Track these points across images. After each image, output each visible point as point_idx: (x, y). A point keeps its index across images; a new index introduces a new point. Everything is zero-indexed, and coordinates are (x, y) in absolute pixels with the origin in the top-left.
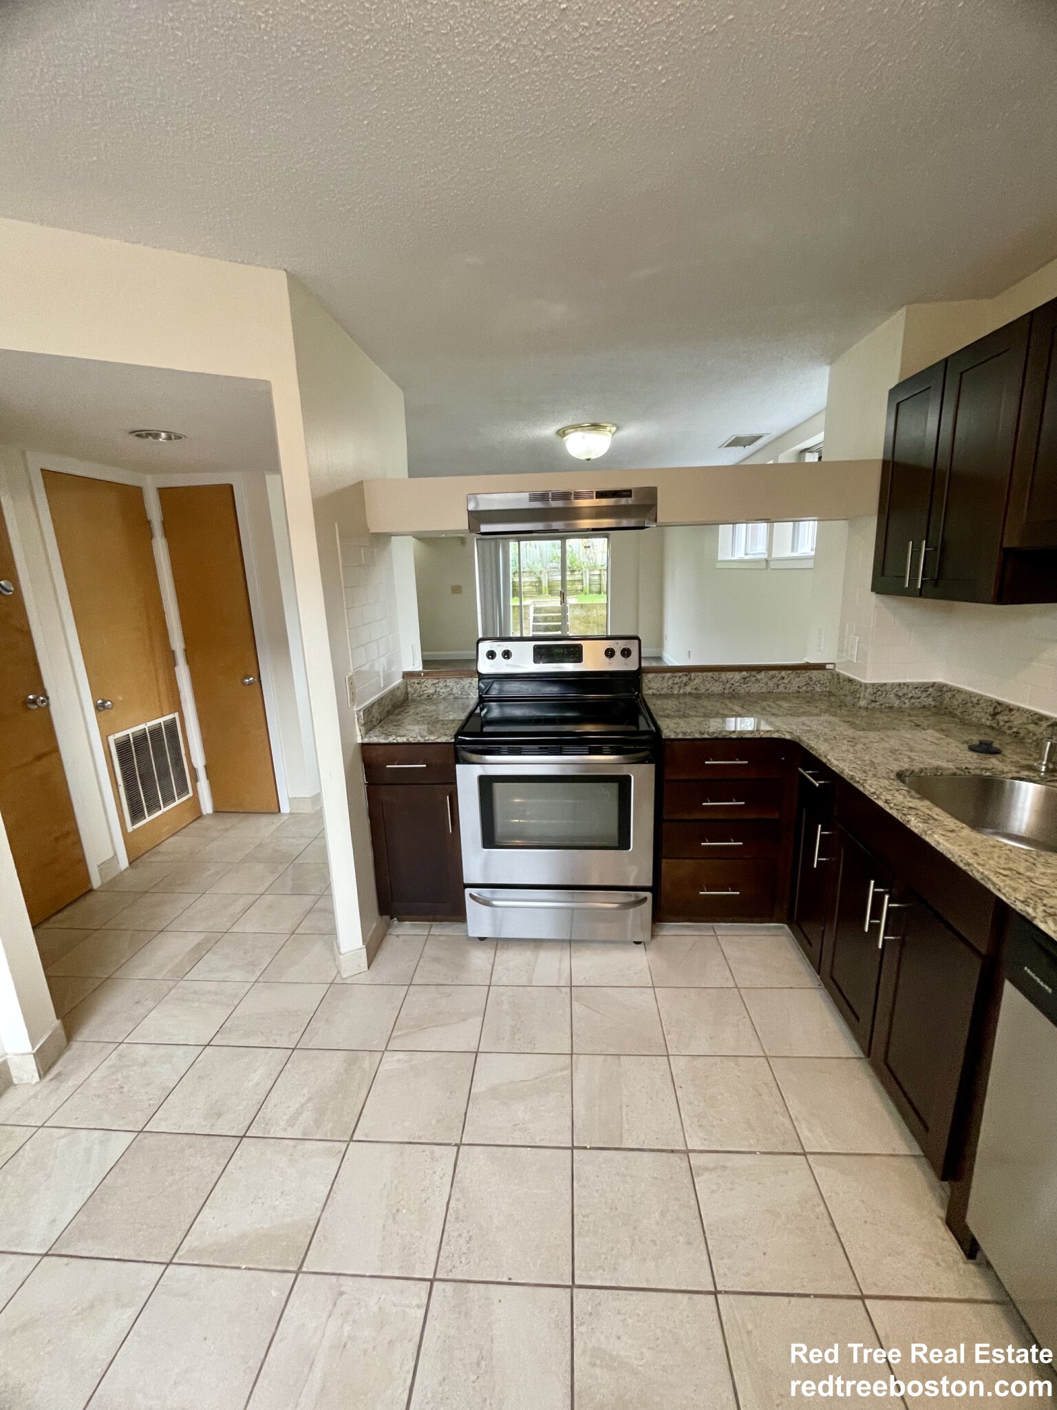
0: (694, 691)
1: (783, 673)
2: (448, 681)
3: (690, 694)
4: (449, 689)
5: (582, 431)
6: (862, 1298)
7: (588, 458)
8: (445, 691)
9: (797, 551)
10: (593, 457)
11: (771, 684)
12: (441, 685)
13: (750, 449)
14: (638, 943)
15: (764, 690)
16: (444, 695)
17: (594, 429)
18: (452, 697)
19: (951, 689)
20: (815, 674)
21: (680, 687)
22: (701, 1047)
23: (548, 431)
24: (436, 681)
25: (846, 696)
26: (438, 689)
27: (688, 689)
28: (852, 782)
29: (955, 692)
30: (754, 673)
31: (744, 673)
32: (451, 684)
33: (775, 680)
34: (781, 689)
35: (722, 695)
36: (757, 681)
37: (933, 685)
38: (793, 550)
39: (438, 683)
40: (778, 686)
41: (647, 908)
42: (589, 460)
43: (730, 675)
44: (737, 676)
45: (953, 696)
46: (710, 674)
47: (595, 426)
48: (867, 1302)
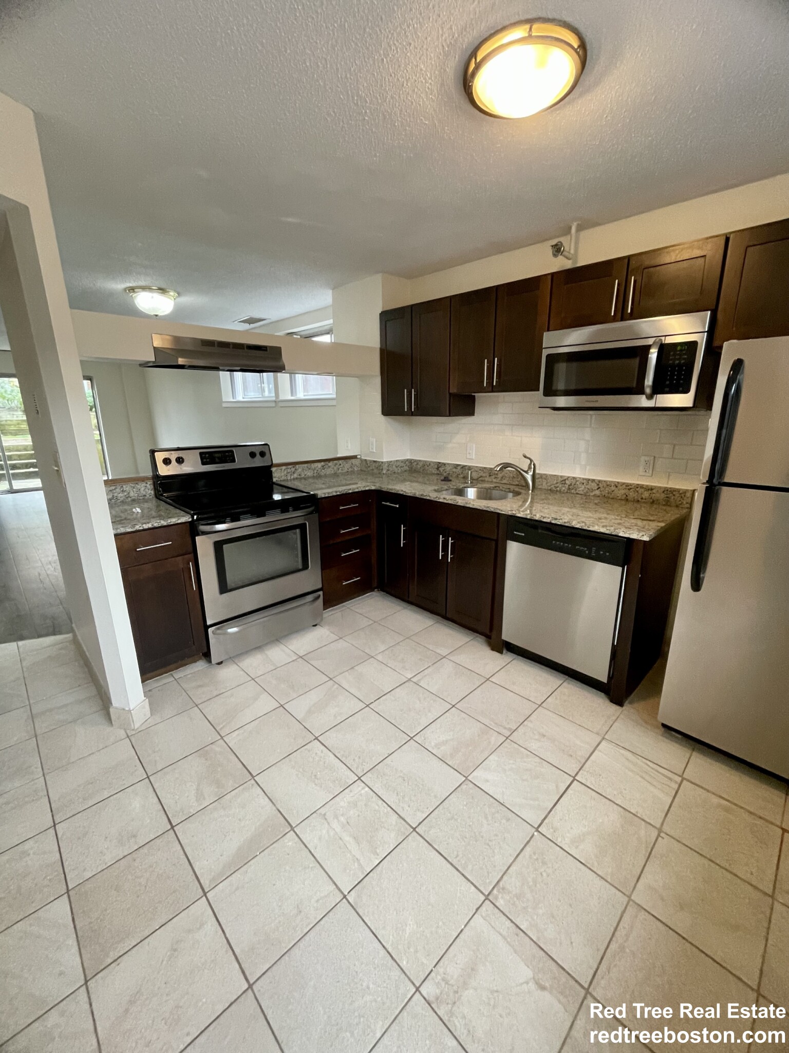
0: (299, 477)
1: (340, 462)
2: (124, 487)
3: (297, 478)
4: (126, 494)
5: (150, 292)
6: (488, 679)
7: (156, 314)
8: (122, 495)
9: (296, 395)
10: (160, 313)
11: (335, 468)
12: (118, 490)
13: (252, 326)
14: (315, 626)
15: (333, 472)
16: (122, 499)
17: (162, 293)
18: (129, 499)
19: (415, 461)
20: (353, 461)
21: (291, 475)
22: (382, 648)
23: (119, 286)
24: (113, 488)
25: (373, 470)
26: (116, 495)
27: (295, 475)
28: (422, 497)
29: (418, 462)
30: (327, 463)
31: (323, 463)
32: (127, 489)
33: (337, 466)
34: (340, 471)
35: (313, 477)
36: (329, 467)
37: (407, 460)
38: (292, 395)
39: (115, 489)
40: (339, 469)
41: (321, 600)
42: (156, 315)
43: (316, 465)
44: (319, 465)
45: (418, 464)
46: (306, 465)
47: (162, 290)
48: (490, 679)
